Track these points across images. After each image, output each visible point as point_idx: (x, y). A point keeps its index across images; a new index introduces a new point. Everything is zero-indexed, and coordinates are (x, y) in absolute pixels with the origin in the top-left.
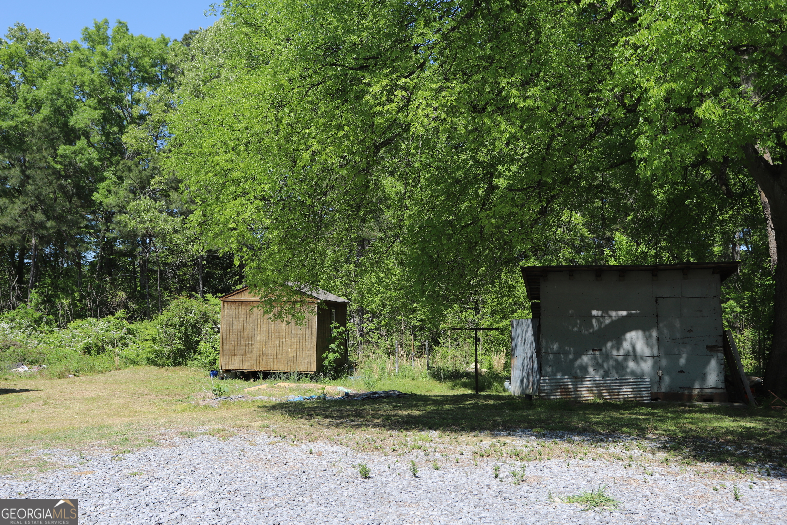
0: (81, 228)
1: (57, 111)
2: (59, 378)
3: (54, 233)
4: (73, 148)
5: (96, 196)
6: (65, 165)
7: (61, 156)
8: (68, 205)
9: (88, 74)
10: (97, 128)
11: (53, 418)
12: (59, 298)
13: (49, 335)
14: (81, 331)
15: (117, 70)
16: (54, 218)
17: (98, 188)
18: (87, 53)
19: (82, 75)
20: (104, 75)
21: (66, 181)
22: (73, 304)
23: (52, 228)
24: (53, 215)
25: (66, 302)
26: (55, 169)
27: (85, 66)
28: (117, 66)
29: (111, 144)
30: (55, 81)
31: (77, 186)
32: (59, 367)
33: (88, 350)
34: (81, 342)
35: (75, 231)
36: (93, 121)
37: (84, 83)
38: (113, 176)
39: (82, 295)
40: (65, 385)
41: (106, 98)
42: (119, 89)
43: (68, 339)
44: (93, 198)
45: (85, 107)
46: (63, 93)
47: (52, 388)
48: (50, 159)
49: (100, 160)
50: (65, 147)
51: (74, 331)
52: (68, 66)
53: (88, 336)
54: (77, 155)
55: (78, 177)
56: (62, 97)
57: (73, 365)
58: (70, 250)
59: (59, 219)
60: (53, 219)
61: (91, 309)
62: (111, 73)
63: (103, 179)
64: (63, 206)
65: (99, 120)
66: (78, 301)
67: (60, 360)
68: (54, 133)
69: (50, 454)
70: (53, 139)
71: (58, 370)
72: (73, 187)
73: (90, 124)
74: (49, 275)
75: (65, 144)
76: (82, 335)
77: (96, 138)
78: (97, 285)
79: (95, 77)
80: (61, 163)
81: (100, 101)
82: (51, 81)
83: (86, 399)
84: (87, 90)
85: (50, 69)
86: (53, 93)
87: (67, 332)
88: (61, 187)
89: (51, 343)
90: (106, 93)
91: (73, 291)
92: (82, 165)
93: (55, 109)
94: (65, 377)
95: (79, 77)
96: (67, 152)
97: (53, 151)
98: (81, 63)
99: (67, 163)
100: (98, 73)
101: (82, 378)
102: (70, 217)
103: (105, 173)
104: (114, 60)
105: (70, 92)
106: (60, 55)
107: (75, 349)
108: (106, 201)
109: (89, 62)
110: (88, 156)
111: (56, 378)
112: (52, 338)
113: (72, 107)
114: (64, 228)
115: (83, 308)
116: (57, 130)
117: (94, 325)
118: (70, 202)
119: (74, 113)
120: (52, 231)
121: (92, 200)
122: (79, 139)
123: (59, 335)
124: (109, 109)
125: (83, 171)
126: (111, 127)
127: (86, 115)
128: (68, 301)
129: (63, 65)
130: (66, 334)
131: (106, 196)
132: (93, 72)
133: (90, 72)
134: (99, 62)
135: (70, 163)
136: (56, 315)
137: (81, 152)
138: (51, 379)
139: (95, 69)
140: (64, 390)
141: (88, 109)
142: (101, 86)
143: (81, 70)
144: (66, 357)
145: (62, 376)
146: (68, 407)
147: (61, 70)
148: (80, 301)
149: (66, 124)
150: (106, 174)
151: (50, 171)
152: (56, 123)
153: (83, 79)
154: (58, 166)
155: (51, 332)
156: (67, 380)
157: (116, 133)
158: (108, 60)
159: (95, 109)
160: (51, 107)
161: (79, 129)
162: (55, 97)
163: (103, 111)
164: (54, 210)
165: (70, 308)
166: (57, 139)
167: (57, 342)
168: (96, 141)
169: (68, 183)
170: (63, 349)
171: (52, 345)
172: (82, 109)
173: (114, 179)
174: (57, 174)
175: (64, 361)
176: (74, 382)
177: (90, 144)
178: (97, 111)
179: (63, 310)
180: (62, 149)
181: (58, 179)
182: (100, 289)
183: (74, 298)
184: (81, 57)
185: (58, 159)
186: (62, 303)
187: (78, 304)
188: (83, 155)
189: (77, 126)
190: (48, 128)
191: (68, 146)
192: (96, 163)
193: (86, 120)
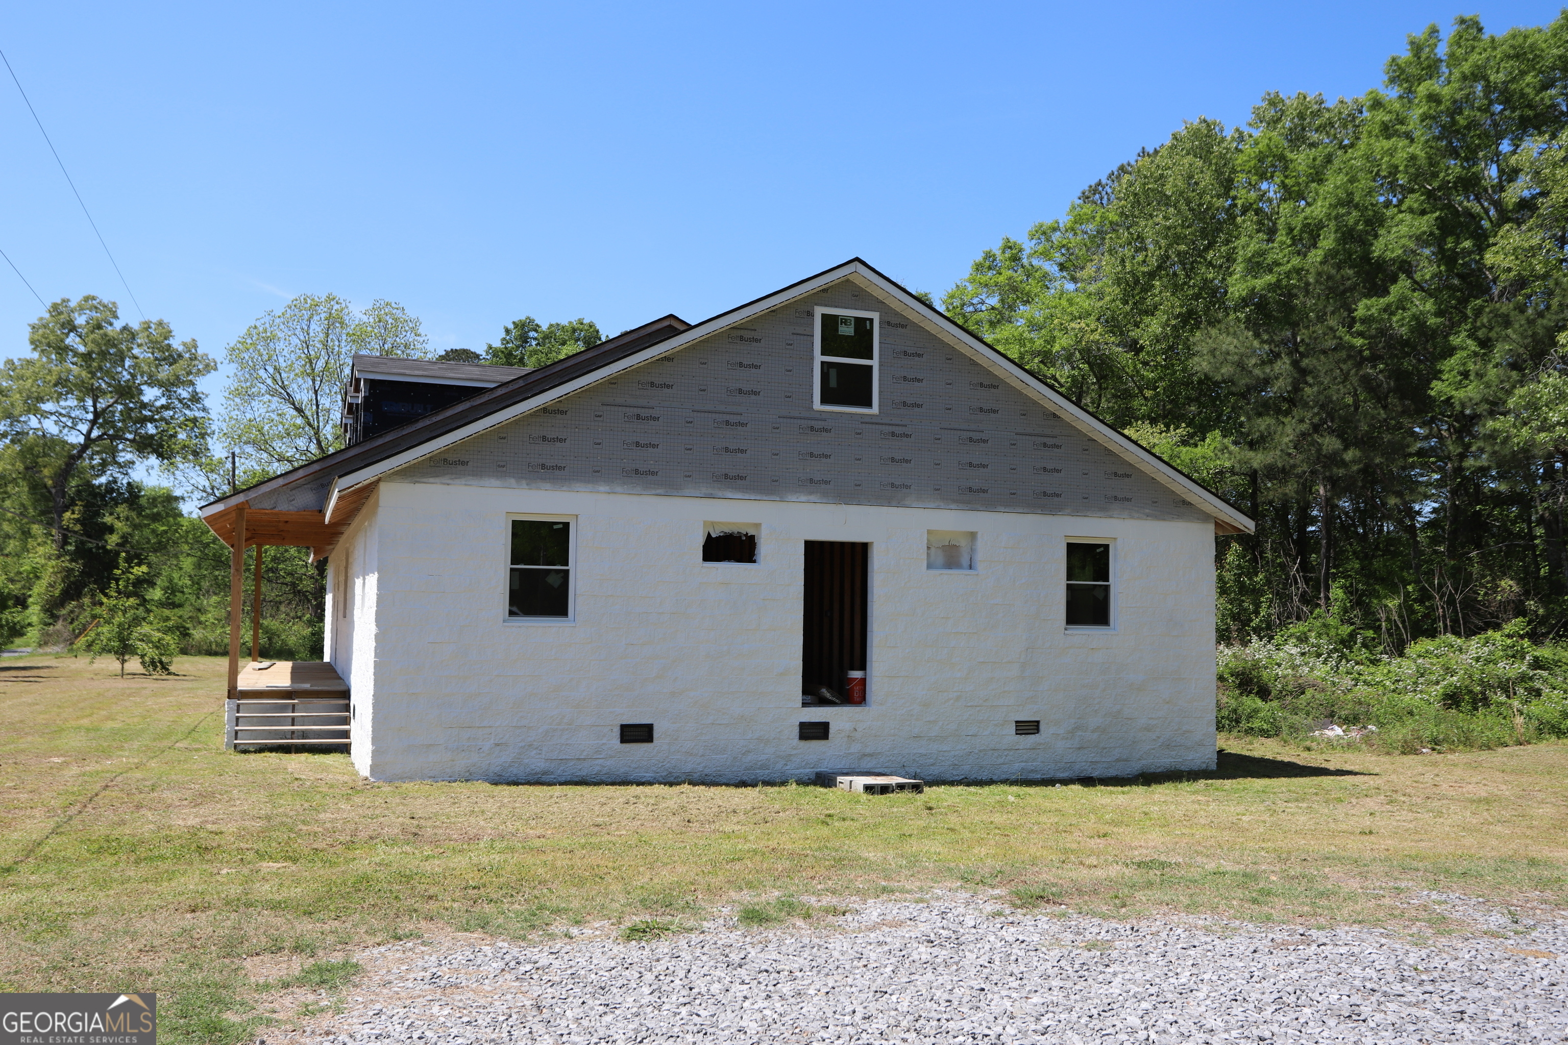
0: (1410, 455)
1: (1347, 235)
2: (1403, 753)
3: (1359, 471)
4: (1383, 301)
5: (1437, 388)
6: (1371, 337)
7: (1364, 321)
8: (1383, 414)
9: (1404, 148)
10: (1427, 252)
11: (1416, 832)
12: (1378, 597)
13: (1372, 669)
14: (1435, 660)
15: (1461, 121)
16: (1359, 443)
17: (1441, 372)
18: (1397, 106)
19: (1391, 152)
20: (1438, 139)
21: (1374, 367)
22: (1406, 608)
23: (1354, 461)
24: (1356, 437)
25: (1393, 603)
26: (1352, 347)
27: (1396, 133)
28: (1461, 113)
29: (1459, 276)
30: (1341, 179)
31: (1398, 374)
32: (1400, 733)
33: (1452, 699)
34: (1437, 683)
35: (1401, 462)
36: (1418, 238)
37: (1397, 167)
38: (1469, 342)
39: (1423, 589)
40: (1420, 769)
41: (1444, 186)
42: (1471, 158)
43: (1410, 677)
44: (1433, 393)
45: (1400, 216)
46: (1357, 199)
47: (1395, 771)
48: (1341, 331)
49: (1439, 313)
50: (1369, 302)
51: (1420, 661)
52: (1362, 145)
53: (1451, 672)
54: (1393, 314)
55: (1396, 356)
56: (1356, 206)
57: (1430, 730)
58: (1392, 501)
59: (1367, 443)
60: (1356, 445)
61: (1444, 616)
62: (1449, 131)
63: (1450, 351)
64: (1373, 417)
65: (1431, 234)
66: (1415, 600)
67: (1400, 719)
68: (1345, 278)
69: (1446, 902)
70: (1344, 292)
71: (1400, 737)
72: (1389, 377)
73: (1412, 245)
74: (1354, 553)
75: (1368, 296)
76: (1438, 669)
77: (1427, 270)
78: (1453, 567)
79: (1417, 149)
80: (1360, 334)
81: (1430, 194)
82: (1334, 181)
83: (1472, 801)
84: (1402, 180)
85: (1329, 160)
86: (1341, 203)
87: (1405, 663)
88: (1366, 381)
89: (1378, 683)
90: (1442, 175)
91: (1405, 583)
92: (1404, 330)
93: (1343, 234)
94: (1416, 752)
95: (1386, 159)
96: (1373, 310)
97: (1345, 314)
98: (1387, 131)
99: (1373, 332)
100: (1423, 139)
101: (1449, 756)
102: (1387, 437)
103: (1451, 338)
104: (1455, 102)
105: (1370, 193)
106: (1345, 126)
107: (1426, 697)
108: (1460, 394)
109: (1402, 123)
110: (1414, 310)
111: (1398, 752)
112: (1379, 674)
113: (1376, 221)
114: (1377, 460)
115: (1426, 616)
116: (1350, 272)
117: (1461, 650)
118: (1385, 407)
119: (1382, 232)
120: (1355, 468)
121: (1430, 396)
122: (1394, 280)
123: (1392, 668)
124: (1450, 206)
125: (1407, 343)
126: (1457, 243)
127: (1404, 229)
128: (1396, 602)
129: (1352, 145)
130: (1405, 667)
131: (1459, 386)
132: (1412, 141)
133: (1406, 142)
134: (1424, 117)
135: (1382, 332)
136: (1377, 629)
137: (1402, 304)
138: (1388, 753)
139: (1417, 134)
140: (1421, 779)
141: (1408, 217)
142: (1431, 165)
143: (1387, 144)
144: (1411, 713)
145: (1408, 749)
146: (1440, 814)
147: (1349, 155)
148: (1421, 601)
149: (1366, 257)
150: (1456, 341)
151: (1344, 354)
152: (1348, 261)
153: (1395, 161)
154: (1359, 342)
155: (1375, 662)
156: (1420, 757)
157: (1470, 253)
158: (1442, 107)
159: (1423, 213)
160: (1336, 232)
161: (1394, 260)
162: (1342, 211)
163: (1438, 214)
164: (1356, 428)
165: (1401, 616)
166: (1352, 289)
167: (1388, 683)
168: (1427, 277)
169: (1376, 371)
170: (1402, 697)
171: (1381, 689)
172: (1397, 219)
173: (1472, 345)
174: (1358, 358)
175: (1409, 721)
176: (1435, 764)
177: (1417, 286)
178: (1426, 218)
179: (1388, 620)
180: (1365, 307)
181: (1359, 365)
182: (1460, 576)
183: (1407, 595)
184: (1387, 118)
185: (1358, 327)
186: (1386, 606)
187: (1416, 607)
188: (1404, 309)
189: (1389, 255)
190: (1333, 272)
191: (1374, 299)
192: (1432, 321)
193: (1404, 241)
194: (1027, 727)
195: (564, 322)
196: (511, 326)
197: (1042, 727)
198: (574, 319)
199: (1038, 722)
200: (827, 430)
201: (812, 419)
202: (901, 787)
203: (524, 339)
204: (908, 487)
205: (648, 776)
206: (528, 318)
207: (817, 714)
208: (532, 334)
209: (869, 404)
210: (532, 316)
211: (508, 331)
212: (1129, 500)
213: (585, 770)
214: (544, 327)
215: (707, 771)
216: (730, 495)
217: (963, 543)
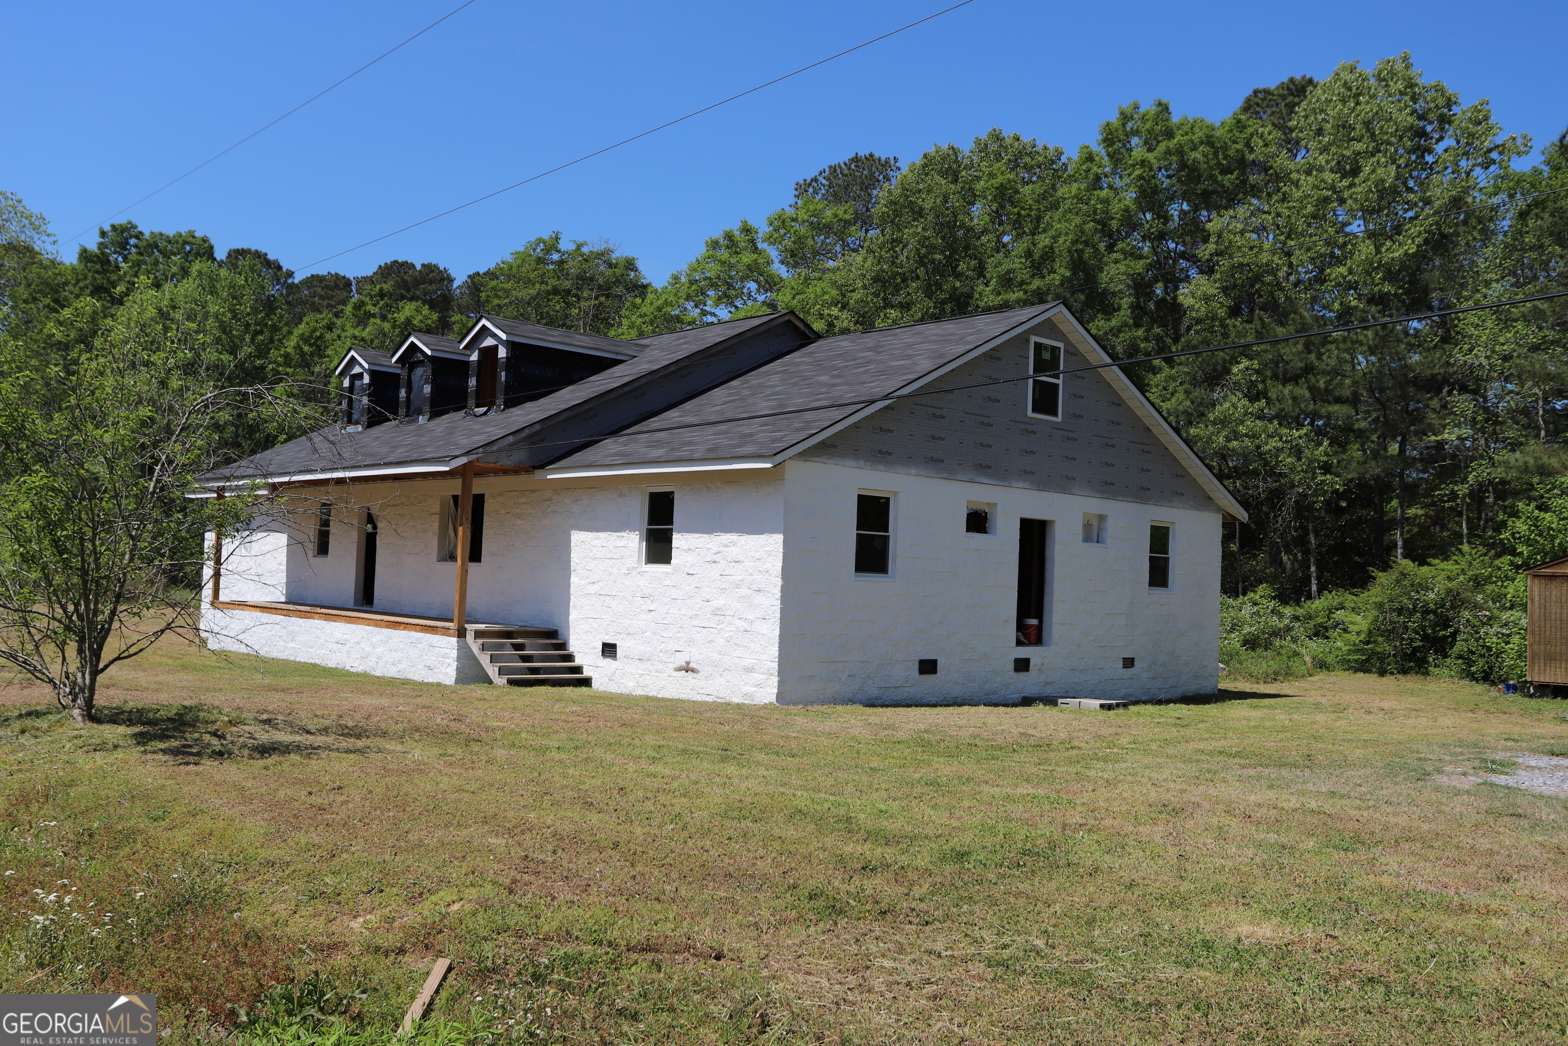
33: (1250, 644)
38: (1163, 363)
161: (1117, 292)
184: (1100, 171)
194: (1129, 663)
195: (170, 232)
196: (107, 228)
197: (1136, 662)
198: (183, 230)
199: (1133, 659)
200: (1034, 433)
201: (1027, 423)
202: (1118, 705)
203: (123, 246)
204: (1074, 479)
205: (933, 700)
206: (130, 223)
207: (1024, 652)
208: (133, 241)
209: (1055, 414)
210: (135, 221)
211: (103, 234)
212: (1182, 494)
213: (901, 695)
214: (147, 235)
215: (965, 696)
216: (983, 481)
217: (1095, 523)
